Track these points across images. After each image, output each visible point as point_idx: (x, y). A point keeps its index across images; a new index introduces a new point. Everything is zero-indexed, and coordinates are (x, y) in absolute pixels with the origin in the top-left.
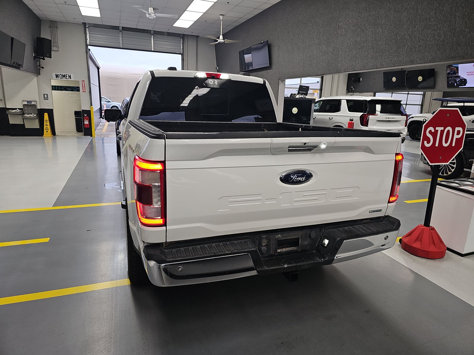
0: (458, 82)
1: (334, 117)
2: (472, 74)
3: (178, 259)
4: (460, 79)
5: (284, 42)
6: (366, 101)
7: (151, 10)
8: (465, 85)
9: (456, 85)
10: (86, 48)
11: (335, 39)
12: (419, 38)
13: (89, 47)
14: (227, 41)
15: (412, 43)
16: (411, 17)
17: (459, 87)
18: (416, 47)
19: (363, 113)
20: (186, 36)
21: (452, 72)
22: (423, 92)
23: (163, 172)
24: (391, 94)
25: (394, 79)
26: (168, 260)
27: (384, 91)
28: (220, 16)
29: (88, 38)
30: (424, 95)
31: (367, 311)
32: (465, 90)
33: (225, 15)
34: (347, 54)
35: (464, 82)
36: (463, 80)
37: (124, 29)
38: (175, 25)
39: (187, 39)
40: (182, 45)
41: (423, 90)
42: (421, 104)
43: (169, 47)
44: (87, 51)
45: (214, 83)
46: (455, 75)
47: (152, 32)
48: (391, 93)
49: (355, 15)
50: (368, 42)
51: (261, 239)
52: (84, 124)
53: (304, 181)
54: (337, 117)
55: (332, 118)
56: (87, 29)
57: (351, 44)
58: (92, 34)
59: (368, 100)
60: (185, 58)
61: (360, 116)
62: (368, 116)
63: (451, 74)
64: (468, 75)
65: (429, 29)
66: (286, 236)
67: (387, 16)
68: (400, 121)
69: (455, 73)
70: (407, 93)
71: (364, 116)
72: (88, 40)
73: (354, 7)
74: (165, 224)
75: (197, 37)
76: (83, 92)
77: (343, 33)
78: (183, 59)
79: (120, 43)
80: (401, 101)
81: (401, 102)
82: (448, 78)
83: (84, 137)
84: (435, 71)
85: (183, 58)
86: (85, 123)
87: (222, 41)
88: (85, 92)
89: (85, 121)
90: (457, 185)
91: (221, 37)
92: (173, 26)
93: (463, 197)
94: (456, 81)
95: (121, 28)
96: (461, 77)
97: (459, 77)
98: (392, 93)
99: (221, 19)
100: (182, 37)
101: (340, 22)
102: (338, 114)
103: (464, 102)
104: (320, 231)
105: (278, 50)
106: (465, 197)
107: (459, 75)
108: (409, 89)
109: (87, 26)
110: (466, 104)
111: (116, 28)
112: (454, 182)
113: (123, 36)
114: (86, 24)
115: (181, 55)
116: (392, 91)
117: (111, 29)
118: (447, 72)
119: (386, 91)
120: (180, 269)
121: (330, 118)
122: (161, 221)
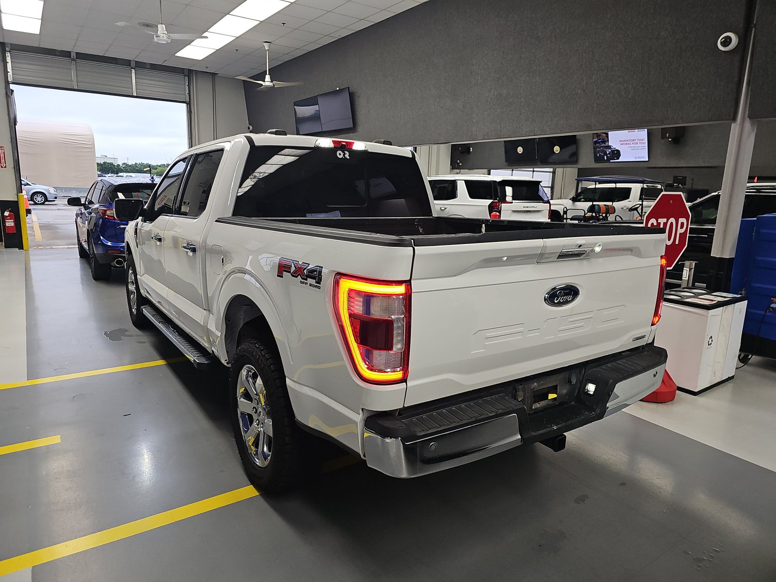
0: (609, 154)
1: (448, 207)
2: (626, 144)
3: (430, 431)
4: (612, 151)
5: (377, 90)
6: (495, 182)
7: (161, 28)
8: (618, 159)
9: (606, 158)
10: (6, 88)
11: (466, 91)
12: (597, 94)
13: (12, 87)
14: (278, 84)
15: (587, 100)
16: (584, 64)
17: (611, 161)
18: (593, 106)
19: (492, 201)
20: (194, 73)
21: (600, 141)
22: (552, 169)
23: (407, 298)
24: (511, 171)
25: (520, 150)
26: (419, 434)
27: (506, 167)
28: (264, 44)
29: (9, 69)
30: (554, 173)
31: (623, 484)
32: (619, 165)
33: (273, 43)
34: (486, 113)
35: (617, 154)
36: (615, 152)
37: (80, 56)
38: (179, 54)
39: (195, 76)
40: (187, 88)
41: (552, 166)
42: (550, 186)
43: (157, 89)
44: (9, 93)
45: (345, 157)
46: (605, 145)
47: (133, 64)
48: (511, 169)
49: (497, 56)
50: (520, 97)
51: (516, 392)
52: (4, 226)
53: (571, 300)
54: (453, 206)
55: (446, 208)
56: (8, 55)
57: (492, 99)
58: (16, 63)
59: (498, 181)
60: (194, 109)
61: (488, 205)
62: (499, 205)
63: (599, 143)
64: (621, 144)
65: (612, 82)
66: (542, 384)
67: (548, 60)
68: (542, 212)
69: (604, 142)
70: (532, 169)
71: (494, 205)
72: (10, 74)
73: (494, 45)
74: (404, 380)
75: (214, 75)
76: (2, 167)
77: (479, 82)
78: (190, 112)
79: (72, 81)
80: (541, 182)
81: (541, 184)
82: (595, 148)
83: (4, 250)
84: (577, 138)
85: (190, 109)
86: (7, 225)
87: (271, 84)
88: (5, 167)
89: (6, 221)
90: (679, 298)
91: (268, 78)
92: (176, 55)
93: (691, 314)
94: (605, 154)
95: (73, 55)
96: (612, 147)
97: (609, 147)
98: (513, 170)
99: (267, 48)
100: (187, 75)
101: (473, 65)
102: (453, 202)
103: (615, 182)
104: (580, 373)
105: (368, 103)
106: (695, 313)
107: (610, 145)
108: (542, 165)
109: (7, 49)
110: (619, 185)
111: (66, 54)
112: (669, 293)
113: (78, 68)
114: (6, 45)
115: (185, 104)
116: (512, 167)
117: (43, 54)
118: (594, 140)
119: (508, 167)
120: (433, 448)
121: (442, 209)
122: (398, 375)
